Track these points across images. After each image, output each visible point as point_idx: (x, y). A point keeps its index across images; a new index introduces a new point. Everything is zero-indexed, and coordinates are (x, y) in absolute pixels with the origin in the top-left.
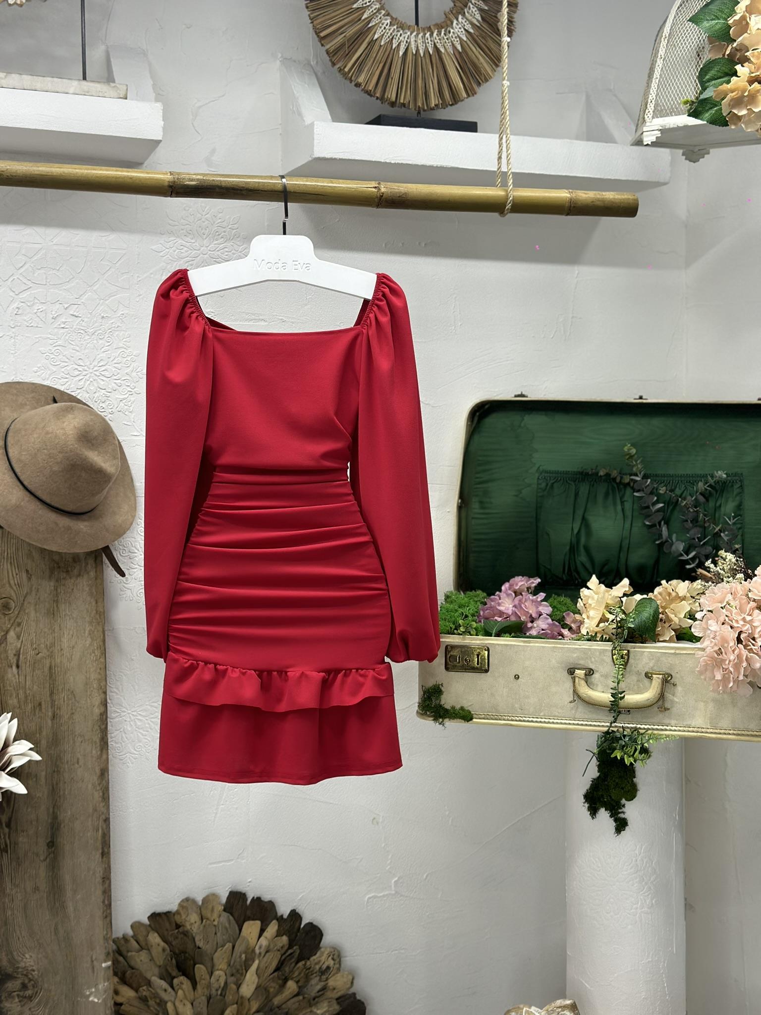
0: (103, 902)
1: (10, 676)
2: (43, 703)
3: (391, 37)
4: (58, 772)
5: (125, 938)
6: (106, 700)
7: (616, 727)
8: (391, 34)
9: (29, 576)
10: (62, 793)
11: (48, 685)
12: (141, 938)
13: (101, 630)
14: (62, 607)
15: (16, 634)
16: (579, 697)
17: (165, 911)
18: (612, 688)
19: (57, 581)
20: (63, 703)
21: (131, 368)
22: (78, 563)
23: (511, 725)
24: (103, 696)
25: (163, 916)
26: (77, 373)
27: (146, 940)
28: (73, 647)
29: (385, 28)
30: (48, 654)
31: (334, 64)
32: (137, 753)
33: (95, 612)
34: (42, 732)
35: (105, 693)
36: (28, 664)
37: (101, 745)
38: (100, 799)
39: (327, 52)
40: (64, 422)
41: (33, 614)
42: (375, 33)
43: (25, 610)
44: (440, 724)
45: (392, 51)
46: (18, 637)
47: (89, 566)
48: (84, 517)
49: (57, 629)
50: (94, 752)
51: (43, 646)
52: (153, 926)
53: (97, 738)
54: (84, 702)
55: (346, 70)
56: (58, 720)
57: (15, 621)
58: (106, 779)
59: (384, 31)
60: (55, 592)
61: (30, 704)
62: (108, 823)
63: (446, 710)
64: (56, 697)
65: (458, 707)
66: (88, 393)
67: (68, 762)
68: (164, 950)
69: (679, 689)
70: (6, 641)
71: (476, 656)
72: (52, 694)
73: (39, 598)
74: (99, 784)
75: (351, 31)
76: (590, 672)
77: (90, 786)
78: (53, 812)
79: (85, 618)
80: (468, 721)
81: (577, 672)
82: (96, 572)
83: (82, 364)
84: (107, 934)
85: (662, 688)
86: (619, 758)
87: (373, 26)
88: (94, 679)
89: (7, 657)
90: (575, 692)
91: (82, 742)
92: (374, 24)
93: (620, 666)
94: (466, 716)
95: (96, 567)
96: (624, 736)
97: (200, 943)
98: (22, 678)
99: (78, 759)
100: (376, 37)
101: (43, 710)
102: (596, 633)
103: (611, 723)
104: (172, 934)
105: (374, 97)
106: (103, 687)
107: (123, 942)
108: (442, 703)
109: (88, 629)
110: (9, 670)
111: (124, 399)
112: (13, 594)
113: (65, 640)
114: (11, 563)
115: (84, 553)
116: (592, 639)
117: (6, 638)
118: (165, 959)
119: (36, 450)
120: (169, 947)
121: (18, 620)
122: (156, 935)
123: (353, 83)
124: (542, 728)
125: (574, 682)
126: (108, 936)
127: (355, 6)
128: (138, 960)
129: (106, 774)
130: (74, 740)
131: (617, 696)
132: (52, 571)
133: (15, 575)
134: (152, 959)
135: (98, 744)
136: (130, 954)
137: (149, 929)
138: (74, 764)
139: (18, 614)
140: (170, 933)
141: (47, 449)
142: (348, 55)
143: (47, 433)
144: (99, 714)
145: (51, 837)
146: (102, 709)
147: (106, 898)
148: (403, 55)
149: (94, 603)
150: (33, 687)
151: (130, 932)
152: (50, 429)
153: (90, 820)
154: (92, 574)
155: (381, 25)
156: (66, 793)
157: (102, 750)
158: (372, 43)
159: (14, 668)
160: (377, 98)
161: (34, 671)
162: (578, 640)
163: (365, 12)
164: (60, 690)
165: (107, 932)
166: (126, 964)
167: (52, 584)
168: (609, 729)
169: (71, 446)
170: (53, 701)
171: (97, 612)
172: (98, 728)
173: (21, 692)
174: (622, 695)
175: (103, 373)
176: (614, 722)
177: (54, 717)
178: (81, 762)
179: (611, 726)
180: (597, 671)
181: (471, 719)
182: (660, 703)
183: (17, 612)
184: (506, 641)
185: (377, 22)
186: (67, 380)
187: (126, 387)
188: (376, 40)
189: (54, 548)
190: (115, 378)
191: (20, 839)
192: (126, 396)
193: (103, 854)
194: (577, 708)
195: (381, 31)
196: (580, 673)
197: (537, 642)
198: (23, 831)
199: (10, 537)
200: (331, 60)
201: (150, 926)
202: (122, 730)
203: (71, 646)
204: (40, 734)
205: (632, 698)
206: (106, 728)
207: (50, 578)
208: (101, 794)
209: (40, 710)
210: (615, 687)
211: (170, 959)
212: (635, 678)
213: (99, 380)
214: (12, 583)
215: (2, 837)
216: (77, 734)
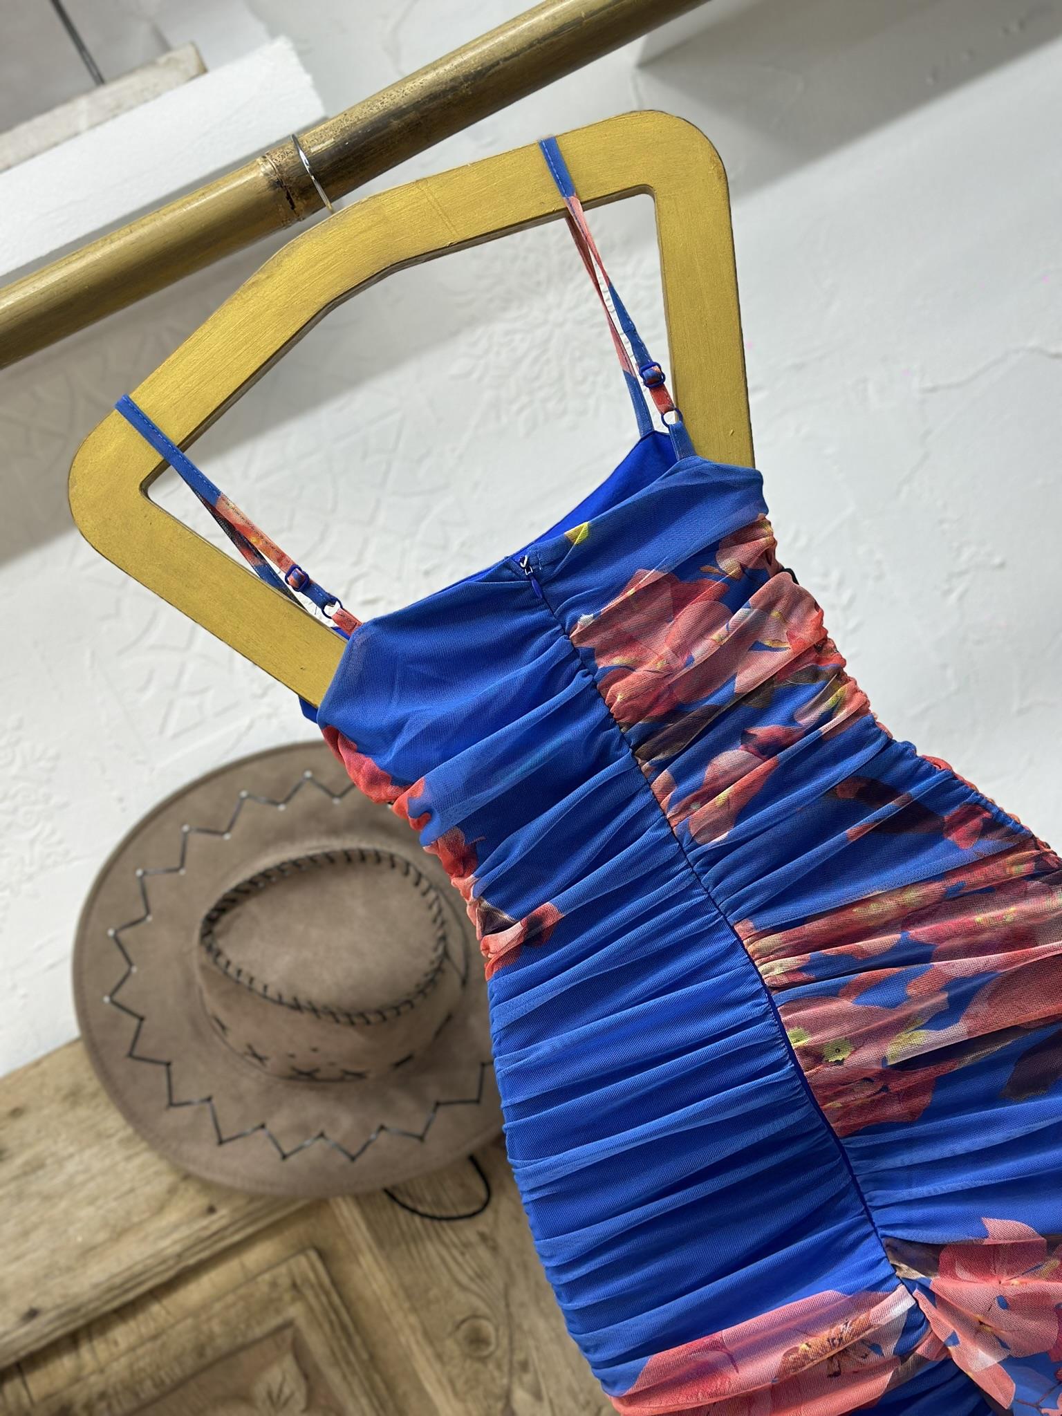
9: (491, 1243)
15: (529, 1393)
43: (520, 1327)
46: (538, 1396)
57: (511, 1364)
112: (477, 1303)
121: (519, 1356)
133: (460, 1259)
139: (511, 1343)
183: (505, 1342)
214: (464, 1280)
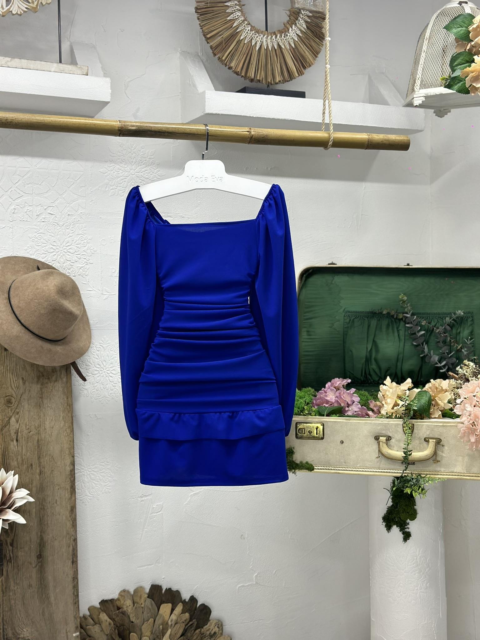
0: (74, 594)
1: (12, 446)
2: (33, 464)
3: (251, 38)
4: (44, 509)
5: (84, 617)
6: (74, 461)
7: (406, 473)
8: (251, 36)
9: (24, 381)
10: (46, 523)
11: (37, 452)
12: (95, 617)
13: (71, 416)
14: (45, 401)
15: (16, 419)
16: (383, 454)
17: (110, 599)
18: (403, 449)
19: (42, 385)
20: (46, 463)
21: (86, 248)
22: (55, 373)
23: (339, 473)
24: (72, 459)
25: (110, 602)
26: (52, 250)
27: (98, 618)
28: (53, 428)
29: (247, 33)
30: (36, 432)
31: (215, 55)
32: (91, 496)
33: (66, 404)
34: (33, 483)
35: (73, 457)
36: (24, 438)
37: (71, 491)
38: (71, 526)
39: (211, 47)
40: (47, 282)
41: (26, 406)
42: (241, 35)
43: (21, 404)
44: (293, 473)
45: (252, 47)
46: (17, 421)
47: (63, 375)
48: (59, 343)
49: (42, 415)
50: (67, 495)
51: (33, 427)
52: (102, 609)
53: (68, 487)
54: (60, 463)
55: (224, 58)
56: (43, 475)
57: (15, 411)
58: (75, 513)
59: (247, 34)
60: (41, 392)
61: (25, 465)
62: (76, 542)
63: (297, 464)
64: (42, 460)
65: (304, 462)
66: (60, 263)
67: (50, 502)
68: (110, 624)
69: (446, 448)
70: (10, 424)
71: (316, 429)
72: (39, 458)
73: (30, 396)
74: (70, 516)
75: (227, 34)
76: (389, 439)
77: (64, 518)
78: (41, 536)
79: (60, 408)
80: (311, 471)
81: (381, 438)
82: (67, 378)
83: (56, 245)
84: (76, 615)
85: (436, 448)
86: (409, 493)
87: (239, 31)
88: (66, 448)
89: (10, 434)
90: (380, 451)
91: (59, 489)
92: (240, 30)
93: (409, 434)
94: (310, 468)
95: (67, 375)
96: (413, 479)
97: (133, 619)
98: (20, 448)
99: (56, 500)
100: (242, 38)
101: (34, 469)
102: (392, 414)
103: (403, 471)
104: (115, 613)
105: (240, 76)
106: (72, 453)
107: (83, 619)
108: (294, 460)
109: (62, 415)
110: (12, 443)
111: (82, 267)
112: (13, 393)
113: (47, 423)
114: (12, 373)
115: (59, 366)
116: (390, 417)
117: (9, 422)
118: (111, 630)
119: (30, 300)
120: (113, 622)
121: (17, 410)
122: (105, 614)
123: (227, 67)
124: (359, 474)
125: (379, 445)
126: (77, 616)
127: (228, 18)
128: (93, 631)
129: (74, 509)
130: (53, 488)
131: (407, 453)
132: (39, 378)
133: (15, 381)
134: (102, 630)
135: (69, 490)
136: (88, 627)
137: (100, 611)
138: (53, 504)
139: (17, 406)
140: (114, 613)
141: (37, 299)
142: (224, 50)
143: (37, 289)
144: (69, 470)
145: (40, 552)
146: (72, 467)
147: (75, 591)
148: (258, 49)
149: (65, 399)
150: (27, 454)
151: (88, 613)
152: (39, 286)
153: (64, 539)
154: (65, 380)
155: (244, 30)
156: (49, 522)
157: (71, 494)
158: (239, 42)
159: (15, 441)
160: (242, 76)
161: (27, 443)
162: (381, 418)
163: (234, 22)
164: (45, 455)
165: (76, 612)
166: (85, 634)
167: (39, 386)
168: (402, 475)
169: (53, 297)
170: (40, 463)
171: (67, 405)
172: (69, 480)
173: (19, 457)
174: (410, 453)
175: (69, 250)
176: (405, 470)
177: (40, 473)
178: (58, 503)
179: (403, 473)
180: (393, 438)
181: (313, 470)
182: (434, 457)
183: (16, 405)
184: (333, 419)
185: (242, 28)
186: (46, 255)
187: (83, 260)
188: (242, 40)
189: (40, 363)
190: (76, 253)
191: (20, 553)
192: (84, 265)
193: (73, 562)
194: (381, 461)
195: (244, 34)
196: (383, 439)
197: (355, 420)
198: (21, 548)
199: (11, 356)
200: (213, 52)
201: (100, 608)
202: (81, 481)
203: (51, 426)
204: (31, 484)
205: (416, 455)
206: (74, 480)
207: (37, 382)
208: (71, 523)
209: (32, 468)
210: (406, 448)
211: (114, 630)
212: (417, 442)
213: (66, 255)
214: (13, 387)
215: (8, 552)
216: (56, 483)
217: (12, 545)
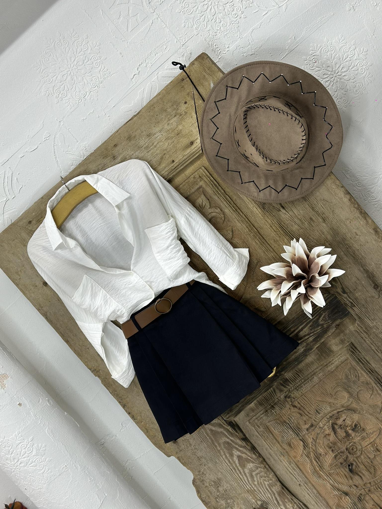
1: (283, 215)
2: (312, 217)
4: (350, 247)
6: (347, 190)
10: (361, 256)
11: (308, 205)
20: (322, 209)
24: (343, 189)
34: (324, 232)
35: (343, 187)
37: (363, 216)
50: (362, 223)
53: (358, 214)
54: (334, 200)
56: (328, 220)
61: (306, 222)
64: (317, 209)
67: (351, 238)
72: (313, 209)
74: (379, 238)
77: (374, 242)
78: (364, 270)
88: (331, 184)
89: (274, 206)
91: (350, 222)
98: (291, 213)
99: (355, 233)
101: (316, 221)
106: (339, 185)
110: (280, 213)
129: (378, 230)
130: (345, 224)
138: (355, 237)
144: (348, 201)
145: (373, 283)
146: (348, 196)
150: (300, 213)
156: (363, 255)
157: (366, 219)
159: (282, 210)
164: (316, 203)
170: (317, 212)
172: (354, 208)
173: (296, 220)
177: (324, 220)
178: (359, 233)
191: (357, 295)
198: (355, 290)
206: (358, 205)
209: (313, 221)
215: (346, 300)
216: (344, 220)
217: (344, 292)
